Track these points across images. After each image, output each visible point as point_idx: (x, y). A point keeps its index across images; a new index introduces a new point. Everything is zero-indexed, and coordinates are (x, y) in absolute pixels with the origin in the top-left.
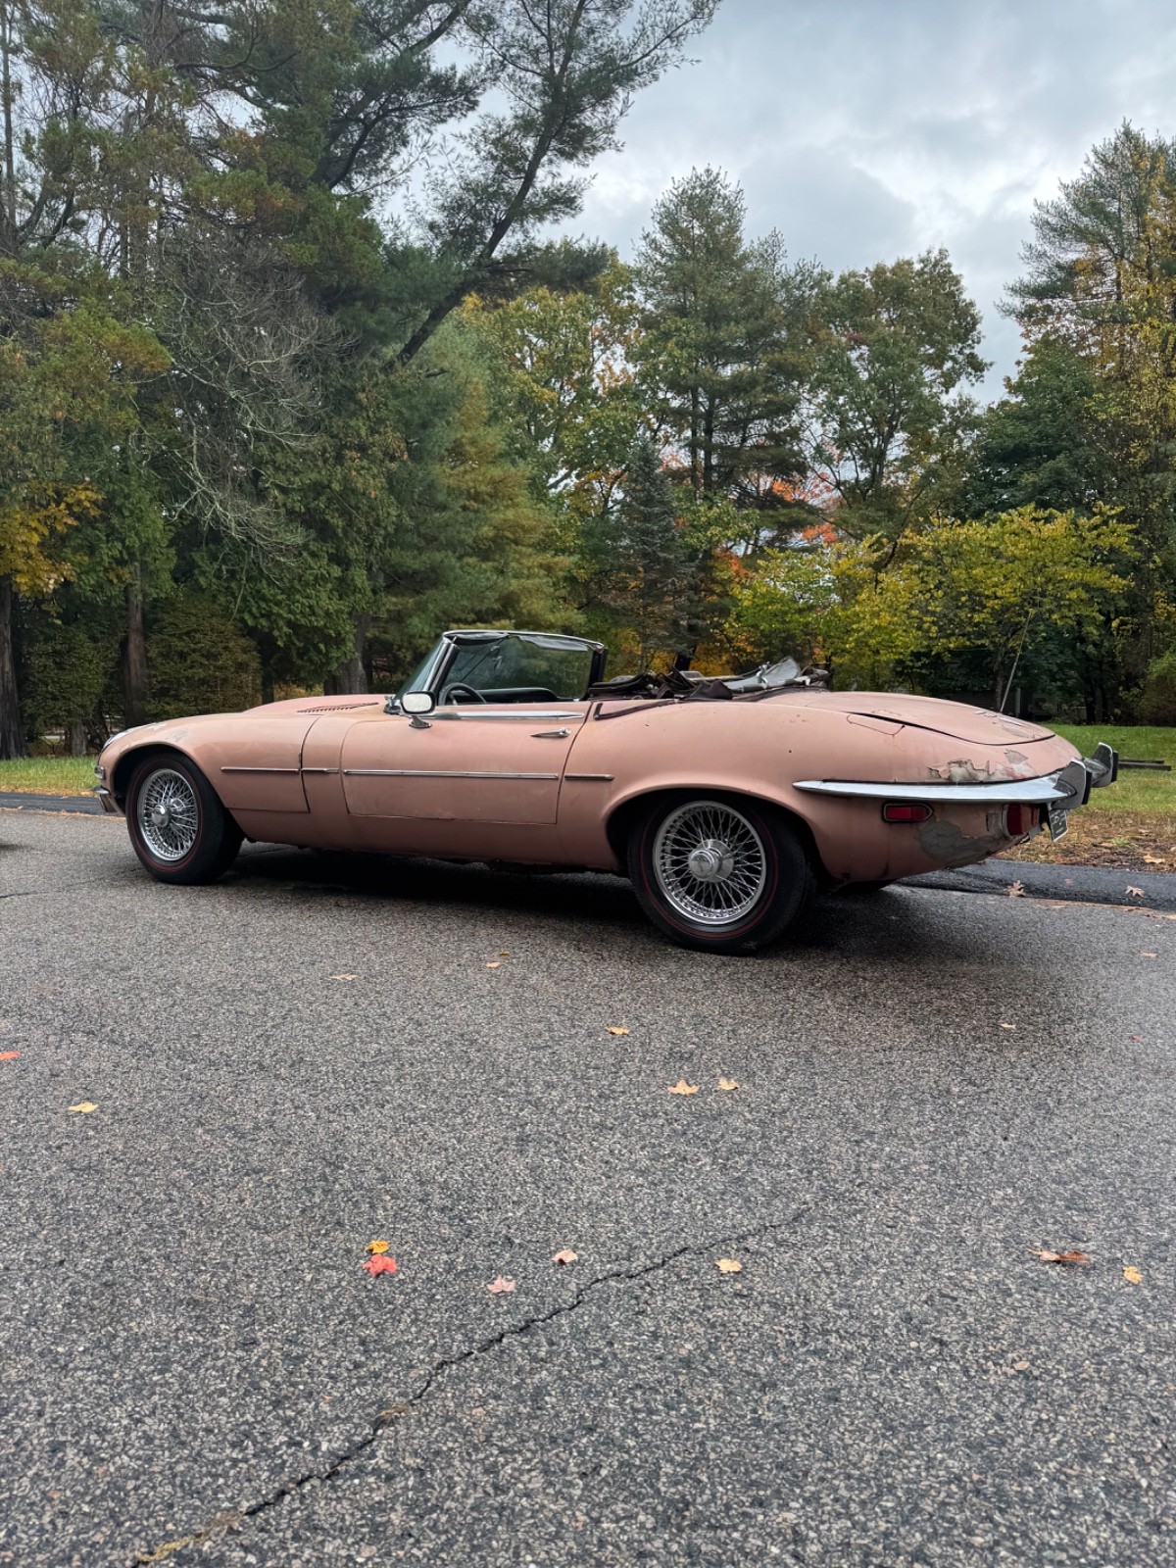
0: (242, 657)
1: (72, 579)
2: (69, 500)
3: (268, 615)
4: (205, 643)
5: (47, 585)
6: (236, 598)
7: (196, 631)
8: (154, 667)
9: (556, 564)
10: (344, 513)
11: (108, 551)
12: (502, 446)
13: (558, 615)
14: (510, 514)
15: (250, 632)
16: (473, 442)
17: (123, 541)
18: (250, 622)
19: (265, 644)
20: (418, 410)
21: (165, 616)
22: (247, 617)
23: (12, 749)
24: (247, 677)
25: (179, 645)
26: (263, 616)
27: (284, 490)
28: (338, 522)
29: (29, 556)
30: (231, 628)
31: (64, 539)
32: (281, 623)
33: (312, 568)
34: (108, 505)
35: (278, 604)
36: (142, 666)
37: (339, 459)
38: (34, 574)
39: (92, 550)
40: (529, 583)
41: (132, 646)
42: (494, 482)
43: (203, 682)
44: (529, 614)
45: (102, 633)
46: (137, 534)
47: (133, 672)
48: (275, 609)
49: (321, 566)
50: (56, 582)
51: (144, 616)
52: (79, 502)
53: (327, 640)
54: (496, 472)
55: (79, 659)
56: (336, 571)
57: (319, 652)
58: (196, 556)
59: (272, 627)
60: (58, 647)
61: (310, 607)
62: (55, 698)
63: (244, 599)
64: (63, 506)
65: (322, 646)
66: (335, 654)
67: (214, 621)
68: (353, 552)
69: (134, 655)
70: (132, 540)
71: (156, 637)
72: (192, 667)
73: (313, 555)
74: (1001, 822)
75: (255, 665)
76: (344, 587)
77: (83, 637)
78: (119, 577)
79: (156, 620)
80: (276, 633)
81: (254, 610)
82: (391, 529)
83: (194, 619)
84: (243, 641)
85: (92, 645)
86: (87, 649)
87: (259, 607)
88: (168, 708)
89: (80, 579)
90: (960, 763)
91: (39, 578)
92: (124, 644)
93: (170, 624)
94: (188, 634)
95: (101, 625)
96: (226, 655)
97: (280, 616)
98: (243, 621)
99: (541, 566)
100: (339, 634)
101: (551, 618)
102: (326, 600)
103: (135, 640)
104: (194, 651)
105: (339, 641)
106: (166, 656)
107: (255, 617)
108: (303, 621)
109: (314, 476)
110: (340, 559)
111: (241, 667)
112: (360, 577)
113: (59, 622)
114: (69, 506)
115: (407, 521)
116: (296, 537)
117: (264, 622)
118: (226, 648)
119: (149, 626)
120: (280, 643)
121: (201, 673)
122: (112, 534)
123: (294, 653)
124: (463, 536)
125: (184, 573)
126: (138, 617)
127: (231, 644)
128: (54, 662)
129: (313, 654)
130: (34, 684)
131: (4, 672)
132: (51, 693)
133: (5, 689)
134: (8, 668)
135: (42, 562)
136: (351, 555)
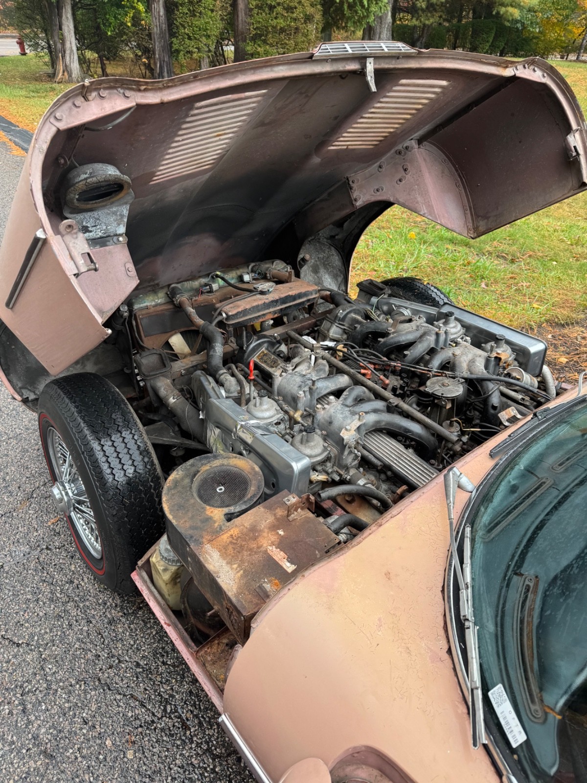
0: (310, 10)
8: (251, 16)
24: (312, 27)
36: (246, 14)
43: (282, 30)
47: (240, 19)
55: (205, 8)
57: (363, 6)
62: (189, 38)
66: (373, 8)
69: (241, 5)
72: (276, 18)
75: (318, 17)
88: (259, 49)
96: (300, 8)
106: (260, 8)
121: (281, 23)
123: (346, 7)
128: (189, 10)
129: (358, 8)
130: (177, 27)
131: (159, 15)
132: (188, 35)
133: (161, 29)
134: (162, 13)
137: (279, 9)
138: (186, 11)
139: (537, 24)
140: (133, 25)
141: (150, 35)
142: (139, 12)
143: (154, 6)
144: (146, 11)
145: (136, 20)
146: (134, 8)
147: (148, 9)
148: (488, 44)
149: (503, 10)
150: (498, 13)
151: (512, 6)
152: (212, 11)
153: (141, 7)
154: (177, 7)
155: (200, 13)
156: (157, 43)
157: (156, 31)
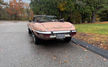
11: (68, 7)
28: (90, 2)
31: (64, 6)
34: (68, 3)
36: (71, 16)
38: (62, 9)
46: (70, 5)
53: (88, 14)
56: (90, 7)
61: (87, 11)
63: (80, 10)
73: (87, 6)
75: (81, 16)
76: (91, 9)
77: (66, 14)
78: (69, 9)
79: (73, 12)
82: (97, 2)
84: (80, 14)
89: (65, 9)
90: (41, 30)
97: (84, 12)
98: (80, 12)
100: (90, 13)
102: (89, 10)
103: (71, 14)
111: (79, 16)
112: (93, 7)
114: (65, 3)
117: (82, 12)
125: (76, 8)
126: (71, 12)
127: (78, 14)
134: (61, 17)
135: (63, 8)
136: (92, 5)
144: (59, 17)
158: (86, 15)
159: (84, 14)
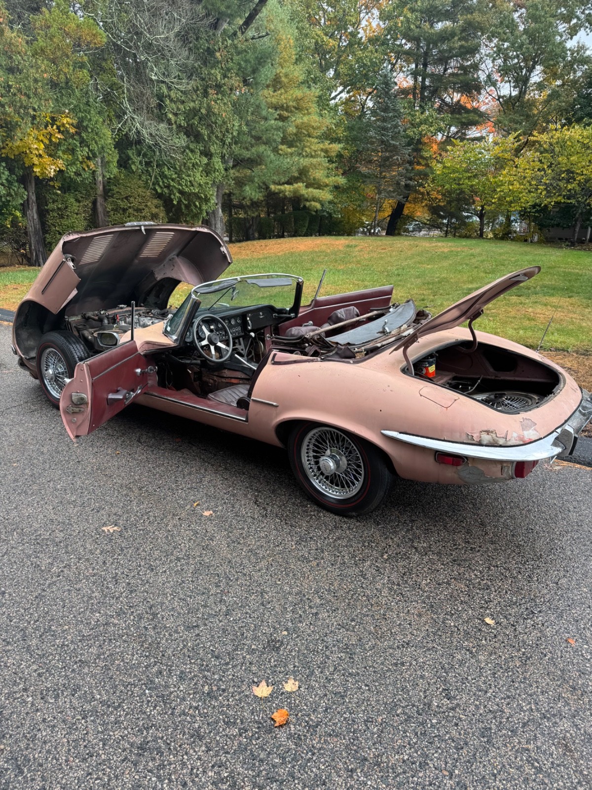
0: (154, 210)
1: (64, 169)
2: (58, 124)
3: (168, 187)
4: (135, 204)
5: (50, 172)
6: (151, 177)
7: (130, 196)
8: (109, 216)
9: (331, 149)
10: (209, 126)
11: (81, 153)
12: (302, 78)
13: (330, 179)
14: (305, 119)
15: (159, 196)
16: (286, 76)
17: (88, 147)
18: (159, 191)
19: (167, 203)
20: (250, 62)
21: (115, 188)
22: (157, 187)
23: (41, 261)
25: (122, 204)
26: (165, 187)
27: (176, 115)
28: (205, 132)
29: (40, 156)
30: (149, 194)
31: (58, 145)
32: (175, 191)
33: (191, 159)
34: (79, 126)
35: (173, 180)
36: (104, 215)
37: (206, 94)
38: (43, 166)
39: (72, 151)
40: (314, 161)
41: (98, 204)
42: (297, 100)
44: (314, 179)
45: (82, 197)
46: (96, 143)
47: (100, 219)
48: (172, 183)
49: (197, 158)
50: (55, 171)
51: (104, 187)
52: (63, 125)
53: (200, 198)
54: (298, 93)
55: (71, 212)
56: (205, 160)
57: (196, 206)
58: (130, 153)
59: (171, 193)
60: (60, 206)
61: (190, 182)
63: (156, 178)
64: (55, 127)
65: (197, 204)
66: (204, 207)
67: (140, 190)
68: (213, 149)
69: (100, 209)
70: (94, 147)
71: (111, 199)
72: (129, 217)
73: (192, 151)
74: (511, 471)
75: (163, 214)
76: (208, 170)
77: (72, 200)
78: (88, 166)
79: (110, 190)
80: (172, 197)
81: (161, 183)
82: (235, 134)
83: (129, 189)
84: (155, 201)
85: (78, 204)
86: (75, 206)
87: (163, 182)
89: (67, 169)
90: (488, 432)
91: (45, 168)
92: (94, 203)
93: (117, 192)
94: (126, 198)
95: (81, 193)
96: (147, 210)
97: (175, 187)
98: (155, 190)
99: (322, 150)
100: (206, 196)
101: (327, 181)
103: (100, 200)
104: (130, 207)
105: (207, 200)
106: (115, 210)
107: (161, 188)
108: (187, 190)
109: (192, 105)
110: (207, 154)
112: (217, 163)
113: (59, 192)
114: (58, 128)
115: (245, 128)
116: (182, 141)
117: (166, 190)
118: (146, 206)
119: (107, 193)
120: (175, 202)
122: (83, 142)
123: (183, 207)
124: (275, 137)
125: (123, 163)
126: (101, 187)
127: (149, 204)
128: (58, 214)
129: (193, 207)
130: (49, 226)
131: (33, 219)
132: (58, 231)
133: (35, 228)
134: (35, 217)
135: (47, 159)
136: (213, 151)
137: (131, 210)
138: (56, 215)
139: (339, 212)
140: (11, 227)
141: (26, 233)
142: (17, 217)
143: (29, 212)
144: (23, 217)
145: (14, 223)
146: (13, 214)
147: (24, 214)
148: (305, 228)
149: (308, 204)
150: (305, 206)
151: (314, 201)
152: (77, 214)
153: (18, 214)
154: (48, 213)
155: (68, 216)
156: (32, 239)
157: (31, 230)
158: (187, 207)
159: (180, 202)
